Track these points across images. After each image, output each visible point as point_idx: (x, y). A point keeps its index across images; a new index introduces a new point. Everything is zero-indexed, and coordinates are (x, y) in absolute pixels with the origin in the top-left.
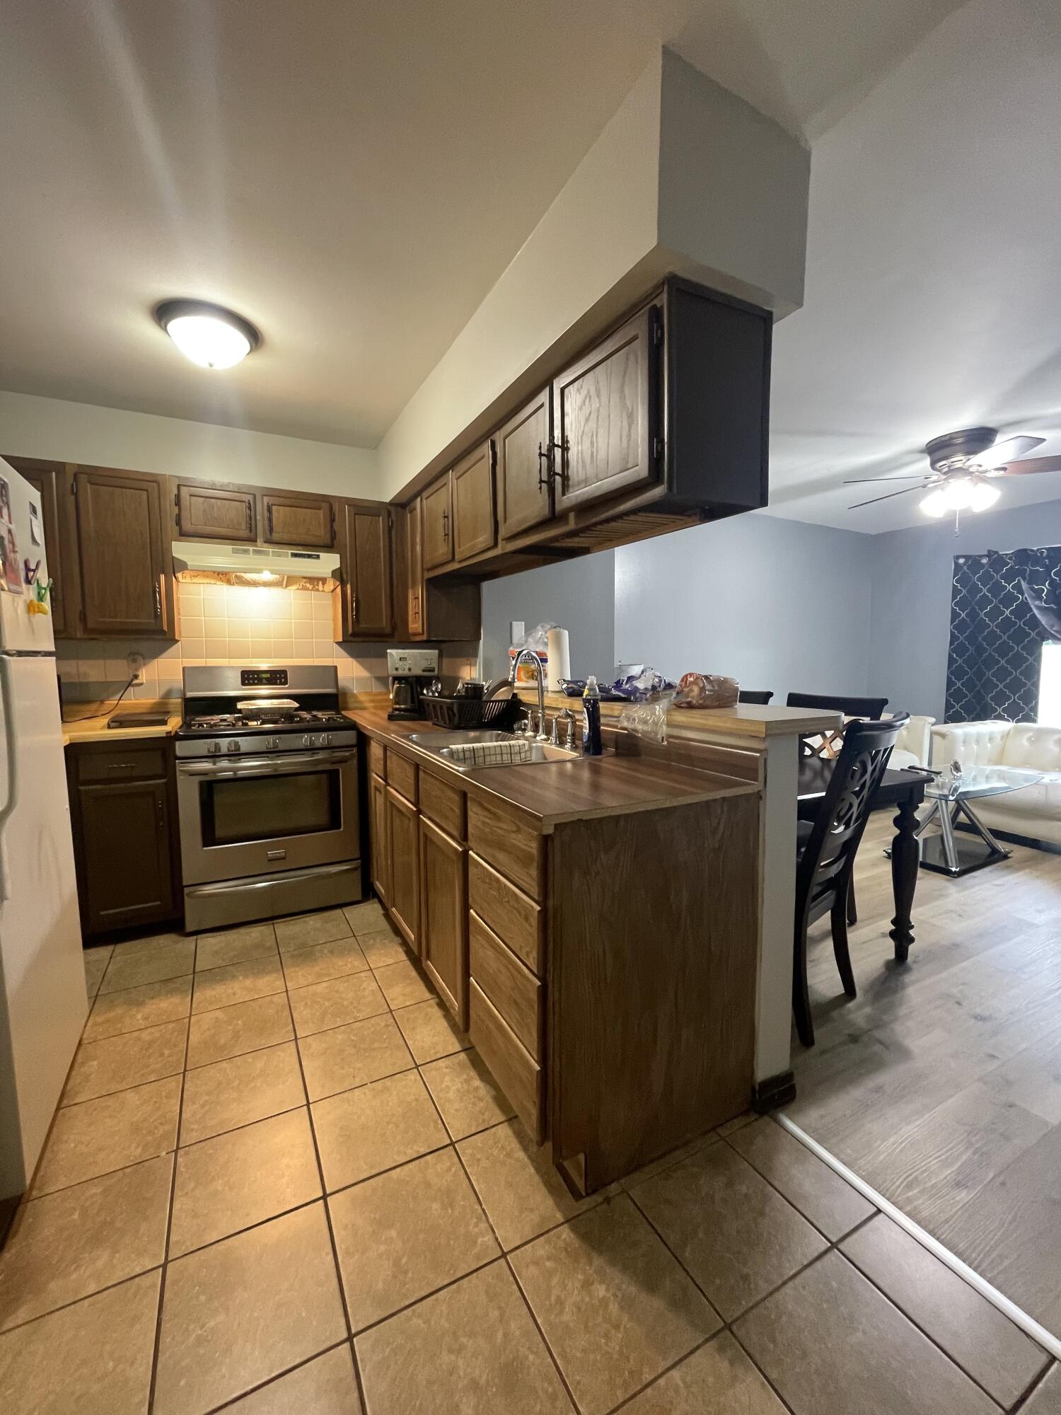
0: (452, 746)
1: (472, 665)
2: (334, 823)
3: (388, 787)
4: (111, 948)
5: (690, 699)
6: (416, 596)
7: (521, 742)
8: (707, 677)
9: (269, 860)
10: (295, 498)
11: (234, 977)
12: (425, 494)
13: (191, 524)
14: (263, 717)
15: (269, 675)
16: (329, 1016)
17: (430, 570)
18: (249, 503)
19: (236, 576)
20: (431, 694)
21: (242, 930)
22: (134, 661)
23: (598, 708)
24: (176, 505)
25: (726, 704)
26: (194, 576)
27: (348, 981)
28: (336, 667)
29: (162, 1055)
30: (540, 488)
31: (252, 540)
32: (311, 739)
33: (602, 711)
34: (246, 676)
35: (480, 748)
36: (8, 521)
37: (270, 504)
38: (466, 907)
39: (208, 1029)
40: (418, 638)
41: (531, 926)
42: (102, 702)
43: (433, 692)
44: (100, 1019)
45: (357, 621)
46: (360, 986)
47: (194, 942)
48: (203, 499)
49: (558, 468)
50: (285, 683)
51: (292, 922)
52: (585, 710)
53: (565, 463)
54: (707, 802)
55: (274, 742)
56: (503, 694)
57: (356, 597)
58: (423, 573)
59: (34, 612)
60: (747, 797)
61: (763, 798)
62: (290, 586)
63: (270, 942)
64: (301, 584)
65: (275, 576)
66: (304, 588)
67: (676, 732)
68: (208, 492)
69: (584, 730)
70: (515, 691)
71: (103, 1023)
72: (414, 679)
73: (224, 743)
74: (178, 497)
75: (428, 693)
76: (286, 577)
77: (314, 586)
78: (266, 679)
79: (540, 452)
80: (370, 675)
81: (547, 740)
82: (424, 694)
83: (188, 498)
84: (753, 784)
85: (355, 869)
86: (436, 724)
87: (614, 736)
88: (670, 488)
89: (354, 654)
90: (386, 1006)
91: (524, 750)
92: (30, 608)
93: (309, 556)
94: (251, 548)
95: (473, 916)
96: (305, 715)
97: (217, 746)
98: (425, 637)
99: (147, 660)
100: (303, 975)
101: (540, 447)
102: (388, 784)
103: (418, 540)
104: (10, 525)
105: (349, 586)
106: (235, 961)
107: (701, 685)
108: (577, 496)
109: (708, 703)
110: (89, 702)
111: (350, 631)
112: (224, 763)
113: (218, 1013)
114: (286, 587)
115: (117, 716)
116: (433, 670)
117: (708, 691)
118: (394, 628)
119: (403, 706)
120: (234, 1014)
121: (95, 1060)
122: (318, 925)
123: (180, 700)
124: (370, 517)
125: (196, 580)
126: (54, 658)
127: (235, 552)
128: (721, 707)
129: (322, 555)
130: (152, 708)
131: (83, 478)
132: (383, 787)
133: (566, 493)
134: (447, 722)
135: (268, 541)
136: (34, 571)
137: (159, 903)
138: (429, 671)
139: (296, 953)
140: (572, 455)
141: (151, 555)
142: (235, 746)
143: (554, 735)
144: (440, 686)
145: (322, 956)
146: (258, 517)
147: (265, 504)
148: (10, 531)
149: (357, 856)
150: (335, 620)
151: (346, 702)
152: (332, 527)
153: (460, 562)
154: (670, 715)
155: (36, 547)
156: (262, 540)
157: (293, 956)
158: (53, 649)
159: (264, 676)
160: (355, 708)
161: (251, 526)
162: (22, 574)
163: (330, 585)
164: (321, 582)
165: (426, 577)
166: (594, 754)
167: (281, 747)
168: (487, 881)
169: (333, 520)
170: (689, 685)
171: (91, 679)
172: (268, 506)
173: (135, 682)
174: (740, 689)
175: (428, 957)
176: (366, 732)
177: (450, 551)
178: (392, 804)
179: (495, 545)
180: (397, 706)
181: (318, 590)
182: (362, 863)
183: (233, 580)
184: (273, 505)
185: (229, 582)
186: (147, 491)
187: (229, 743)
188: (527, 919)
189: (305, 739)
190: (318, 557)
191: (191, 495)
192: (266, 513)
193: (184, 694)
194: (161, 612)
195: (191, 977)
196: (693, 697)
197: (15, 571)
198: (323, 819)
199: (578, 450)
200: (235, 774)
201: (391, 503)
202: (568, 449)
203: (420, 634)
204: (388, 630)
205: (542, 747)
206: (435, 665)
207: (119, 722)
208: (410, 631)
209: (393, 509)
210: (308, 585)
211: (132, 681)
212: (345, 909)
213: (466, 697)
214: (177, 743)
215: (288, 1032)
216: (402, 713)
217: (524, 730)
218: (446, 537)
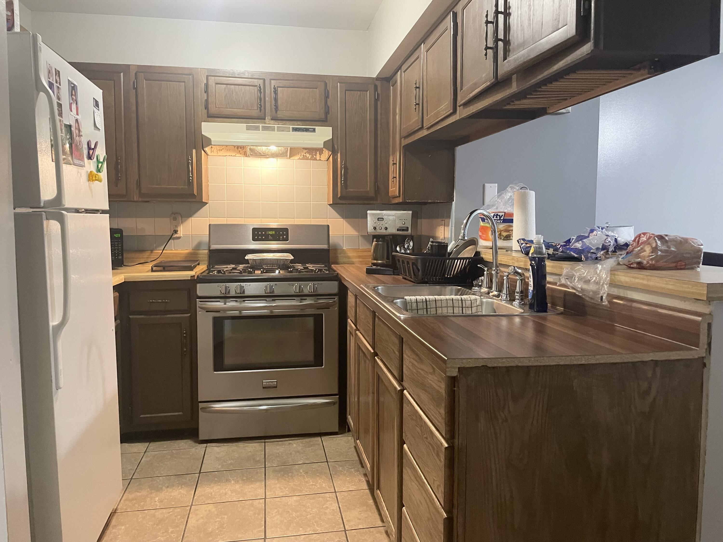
0: (406, 297)
1: (446, 225)
2: (318, 362)
3: (357, 332)
4: (147, 444)
5: (639, 260)
6: (395, 162)
7: (473, 297)
8: (661, 238)
9: (264, 388)
10: (297, 80)
11: (228, 481)
12: (404, 67)
13: (216, 107)
14: (264, 267)
15: (274, 232)
16: (294, 525)
17: (406, 137)
18: (260, 87)
19: (250, 149)
20: (403, 251)
21: (241, 445)
22: (175, 219)
23: (545, 266)
24: (205, 93)
25: (685, 265)
26: (220, 150)
27: (314, 498)
28: (328, 226)
29: (167, 531)
30: (486, 55)
31: (262, 118)
32: (300, 287)
33: (548, 269)
34: (256, 233)
35: (433, 301)
36: (75, 113)
37: (276, 87)
38: (402, 442)
39: (202, 518)
40: (396, 201)
41: (440, 460)
42: (152, 251)
43: (405, 250)
44: (131, 496)
45: (345, 186)
46: (323, 505)
47: (204, 449)
48: (225, 86)
49: (501, 35)
50: (287, 239)
51: (280, 443)
52: (530, 268)
53: (507, 28)
54: (634, 363)
55: (271, 287)
56: (468, 253)
57: (345, 164)
58: (401, 139)
59: (93, 180)
60: (687, 363)
61: (707, 365)
62: (291, 157)
63: (260, 457)
64: (302, 154)
65: (280, 148)
66: (305, 158)
67: (621, 293)
68: (228, 80)
69: (529, 288)
70: (478, 250)
71: (132, 500)
72: (391, 237)
73: (233, 287)
74: (207, 85)
75: (400, 250)
76: (289, 148)
77: (313, 156)
78: (272, 235)
79: (487, 20)
80: (356, 233)
81: (498, 296)
82: (397, 252)
83: (214, 84)
84: (695, 349)
85: (334, 403)
86: (405, 279)
87: (562, 295)
88: (596, 44)
89: (345, 216)
90: (342, 525)
91: (475, 305)
92: (91, 177)
93: (307, 130)
94: (261, 125)
95: (405, 450)
96: (300, 267)
97: (227, 290)
98: (400, 200)
99: (183, 219)
100: (280, 488)
101: (487, 16)
102: (357, 329)
103: (398, 111)
104: (77, 116)
105: (339, 155)
106: (231, 468)
107: (654, 245)
108: (515, 60)
109: (661, 263)
110: (142, 251)
111: (339, 195)
112: (231, 304)
113: (211, 507)
114: (290, 157)
115: (161, 262)
116: (407, 229)
117: (661, 251)
118: (377, 191)
119: (380, 262)
120: (223, 509)
121: (122, 526)
122: (299, 448)
123: (207, 251)
124: (359, 92)
125: (221, 153)
126: (108, 215)
127: (248, 128)
128: (678, 269)
129: (317, 128)
130: (186, 257)
131: (141, 76)
132: (354, 331)
133: (508, 58)
134: (413, 276)
135: (274, 119)
136: (93, 149)
137: (181, 413)
138: (403, 230)
139: (277, 468)
140: (513, 20)
141: (186, 134)
142: (241, 289)
143: (505, 291)
144: (411, 244)
145: (298, 475)
146: (267, 99)
147: (272, 87)
148: (77, 120)
149: (336, 392)
150: (328, 185)
151: (337, 257)
152: (326, 102)
153: (428, 128)
154: (614, 275)
155: (97, 132)
156: (269, 117)
157: (274, 471)
158: (107, 208)
159: (271, 233)
160: (344, 263)
161: (261, 107)
162: (85, 152)
163: (326, 153)
164: (318, 152)
165: (403, 145)
166: (538, 311)
167: (276, 293)
168: (414, 418)
169: (327, 97)
170: (641, 244)
171: (147, 233)
172: (275, 88)
173: (175, 236)
174: (704, 251)
175: (379, 488)
176: (345, 283)
177: (420, 120)
178: (359, 348)
179: (454, 112)
180: (375, 261)
181: (316, 159)
182: (340, 398)
183: (248, 153)
184: (278, 87)
185: (245, 154)
186: (184, 82)
187: (237, 287)
188: (438, 455)
189: (294, 287)
190: (314, 130)
191: (216, 84)
192: (273, 95)
193: (209, 247)
194: (192, 180)
195: (198, 475)
196: (644, 257)
197: (79, 149)
198: (311, 357)
199: (518, 14)
200: (240, 313)
201: (378, 79)
202: (510, 14)
203: (397, 197)
204: (372, 194)
205: (492, 303)
206: (409, 224)
207: (164, 267)
208: (390, 194)
209: (379, 84)
210: (308, 155)
211: (172, 235)
212: (324, 438)
213: (431, 255)
214: (198, 285)
215: (260, 531)
216: (379, 267)
217: (480, 286)
218: (417, 106)
